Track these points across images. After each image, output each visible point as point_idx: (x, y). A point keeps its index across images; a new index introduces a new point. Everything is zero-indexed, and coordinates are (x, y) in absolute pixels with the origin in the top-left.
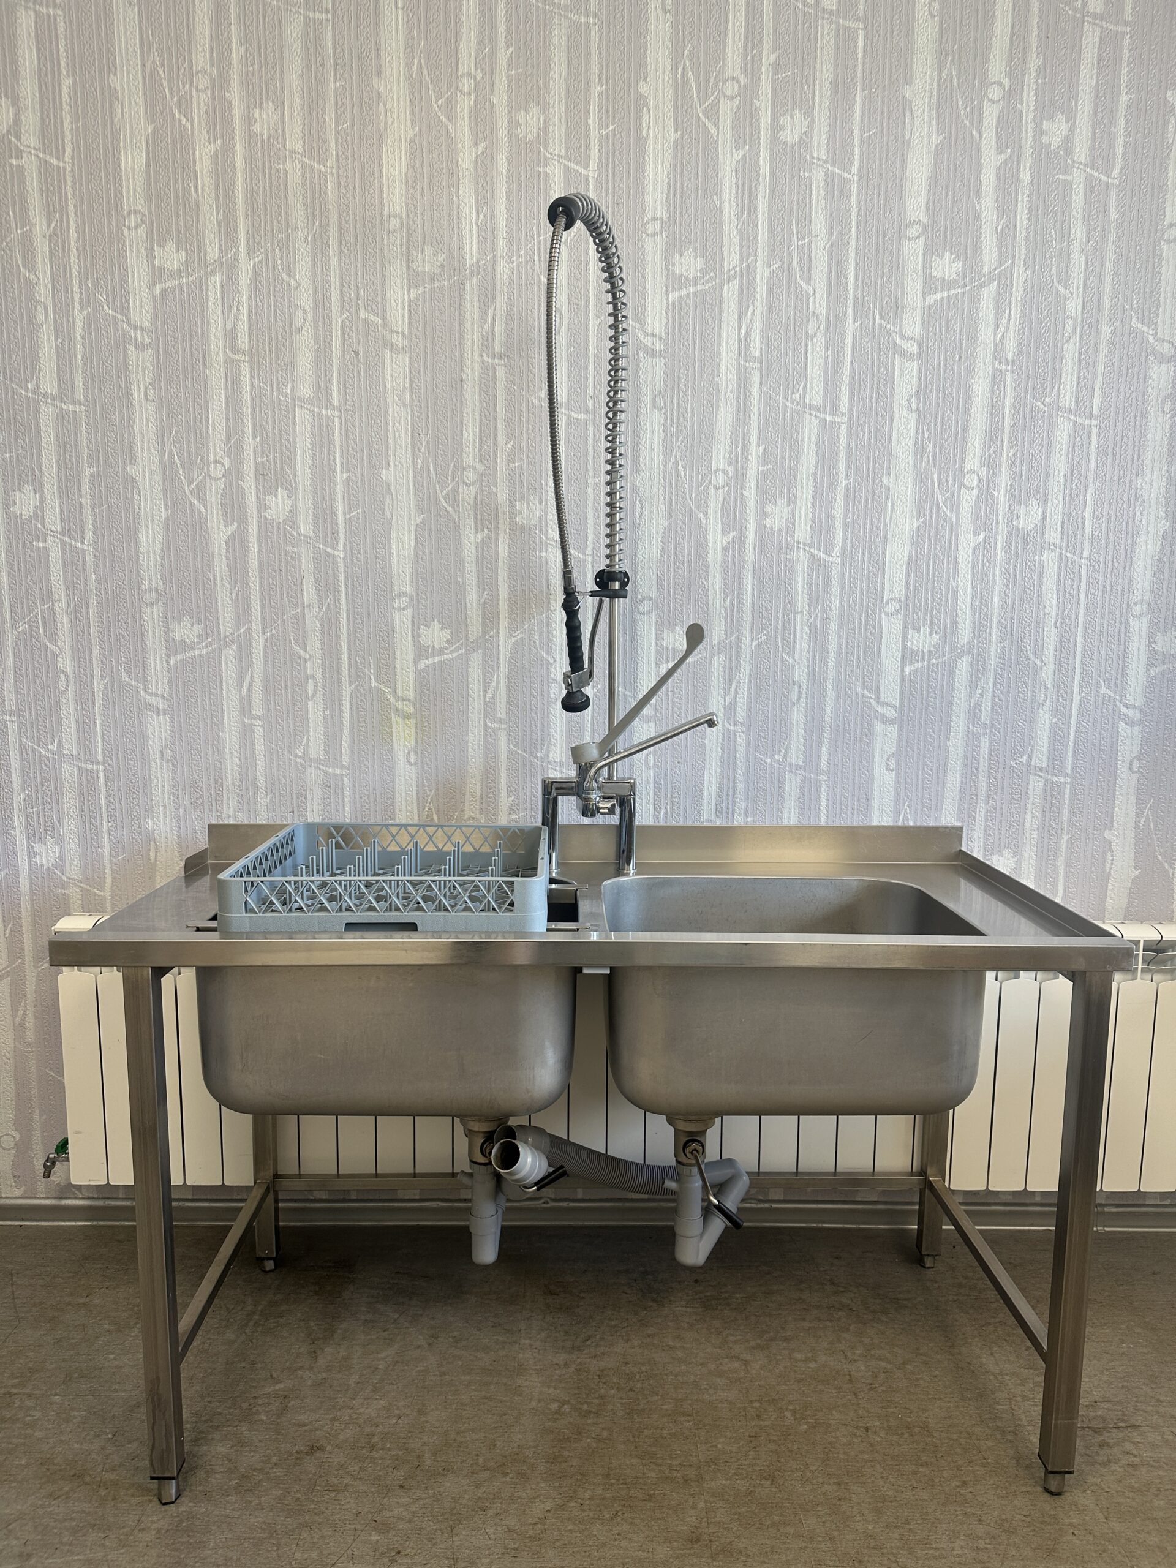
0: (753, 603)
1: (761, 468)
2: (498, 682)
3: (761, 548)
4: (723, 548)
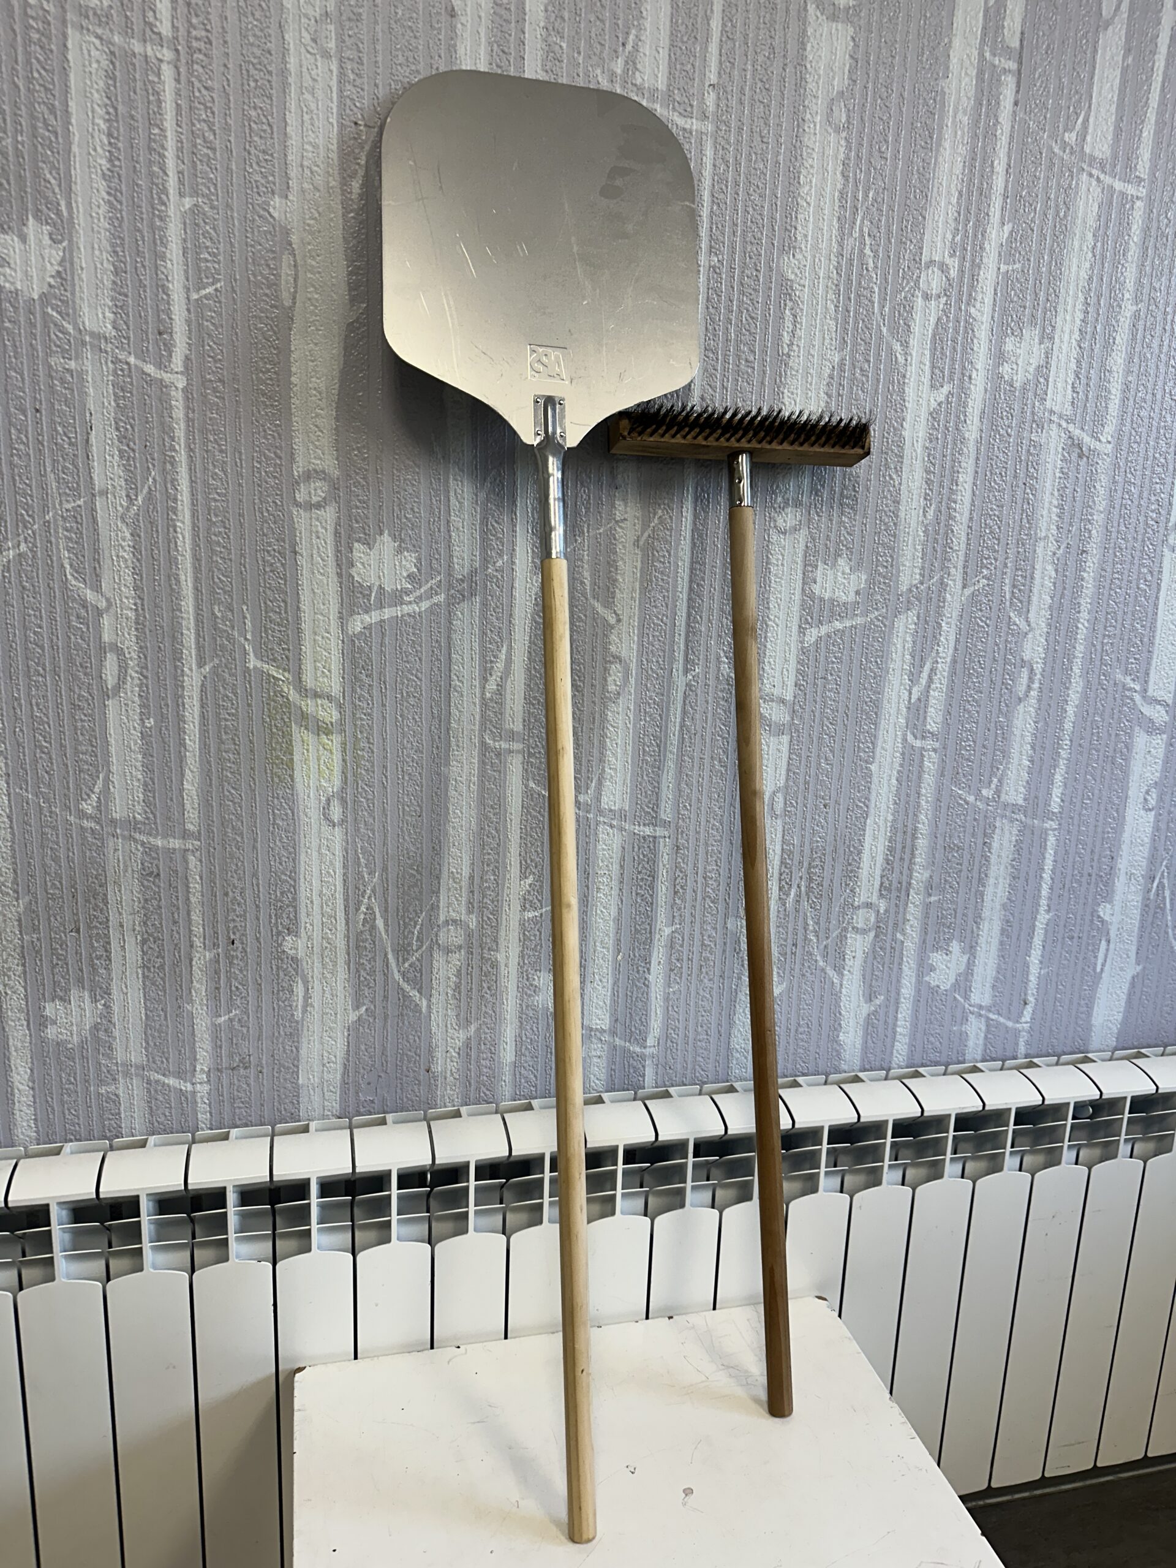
0: (971, 519)
1: (1003, 268)
2: (509, 661)
3: (992, 415)
4: (931, 414)
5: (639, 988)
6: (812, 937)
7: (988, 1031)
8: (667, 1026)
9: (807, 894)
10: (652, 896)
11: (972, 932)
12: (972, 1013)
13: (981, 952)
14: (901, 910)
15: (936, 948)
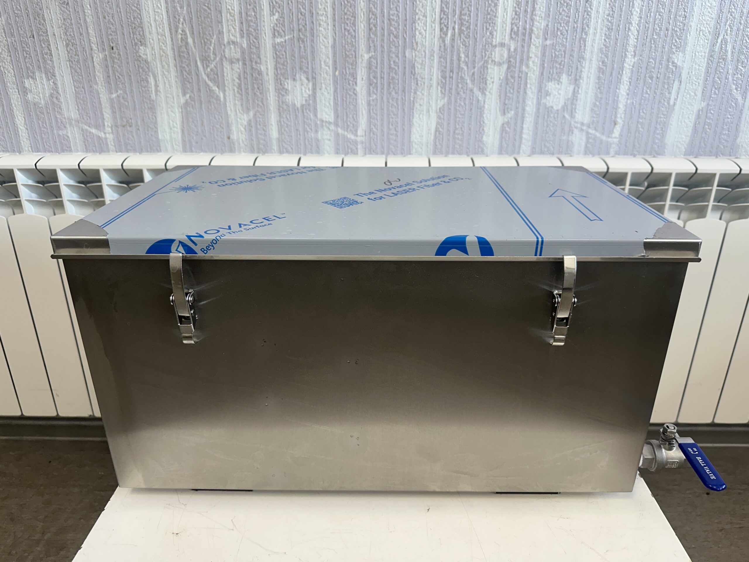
5: (350, 95)
6: (463, 65)
7: (587, 142)
8: (370, 123)
9: (460, 34)
10: (355, 31)
11: (577, 68)
12: (576, 128)
13: (583, 84)
14: (526, 49)
15: (550, 79)
